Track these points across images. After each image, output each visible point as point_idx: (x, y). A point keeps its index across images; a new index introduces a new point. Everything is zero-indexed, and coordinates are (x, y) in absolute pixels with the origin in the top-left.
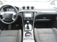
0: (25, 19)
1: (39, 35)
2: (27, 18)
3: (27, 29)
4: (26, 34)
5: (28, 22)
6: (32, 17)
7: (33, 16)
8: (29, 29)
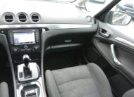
0: (15, 50)
1: (60, 86)
2: (21, 46)
3: (25, 76)
4: (22, 93)
5: (26, 56)
6: (36, 43)
7: (38, 38)
8: (31, 76)
